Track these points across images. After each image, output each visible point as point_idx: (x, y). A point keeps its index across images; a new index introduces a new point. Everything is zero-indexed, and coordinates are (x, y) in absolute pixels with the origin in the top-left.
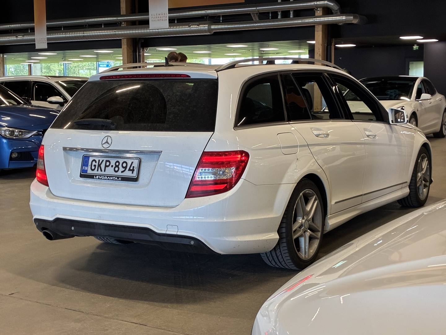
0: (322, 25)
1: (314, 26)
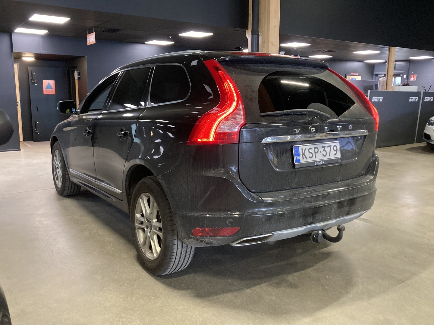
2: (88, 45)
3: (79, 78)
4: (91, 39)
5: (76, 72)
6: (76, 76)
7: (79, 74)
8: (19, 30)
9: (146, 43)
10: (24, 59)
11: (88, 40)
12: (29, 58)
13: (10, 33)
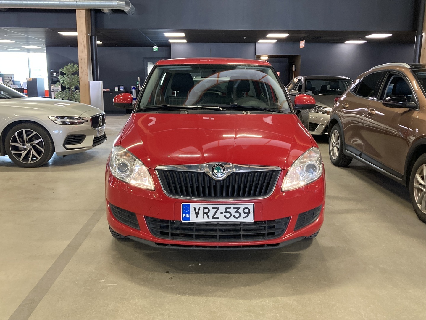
0: (85, 9)
1: (75, 10)
2: (300, 48)
3: (295, 70)
4: (302, 44)
5: (293, 65)
6: (293, 69)
7: (296, 67)
8: (260, 41)
9: (345, 42)
10: (261, 58)
11: (301, 45)
12: (264, 58)
13: (255, 42)
